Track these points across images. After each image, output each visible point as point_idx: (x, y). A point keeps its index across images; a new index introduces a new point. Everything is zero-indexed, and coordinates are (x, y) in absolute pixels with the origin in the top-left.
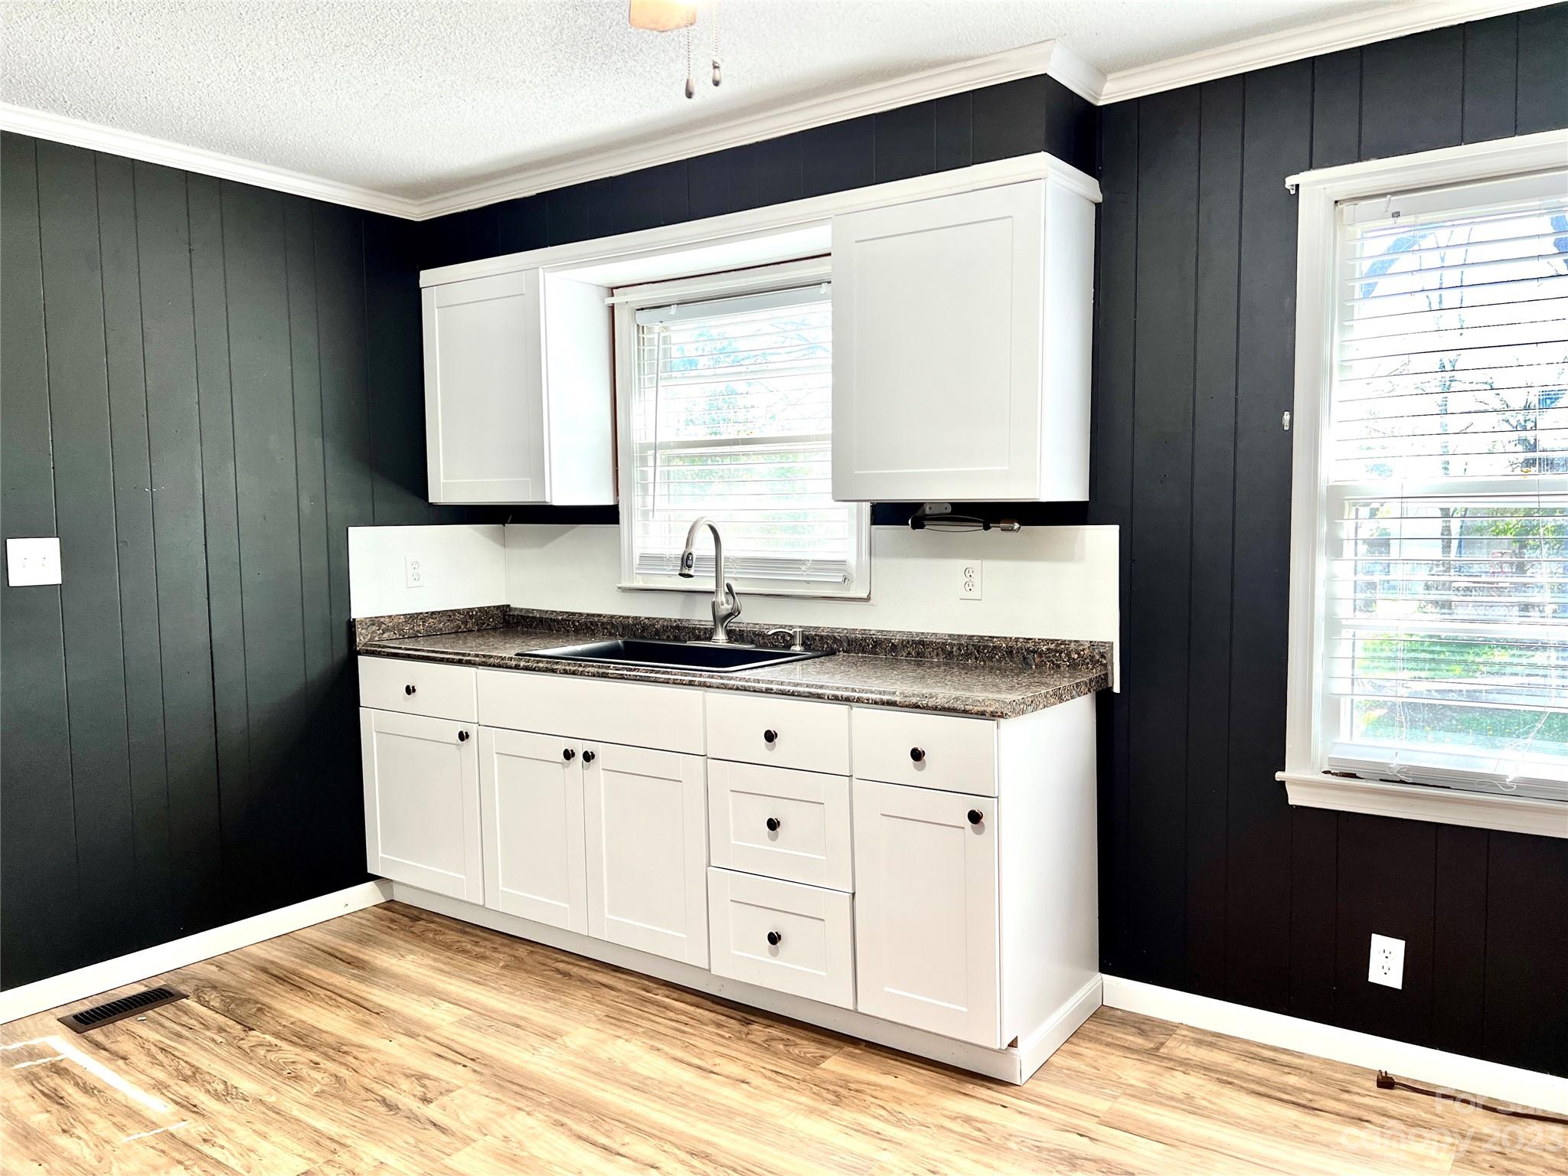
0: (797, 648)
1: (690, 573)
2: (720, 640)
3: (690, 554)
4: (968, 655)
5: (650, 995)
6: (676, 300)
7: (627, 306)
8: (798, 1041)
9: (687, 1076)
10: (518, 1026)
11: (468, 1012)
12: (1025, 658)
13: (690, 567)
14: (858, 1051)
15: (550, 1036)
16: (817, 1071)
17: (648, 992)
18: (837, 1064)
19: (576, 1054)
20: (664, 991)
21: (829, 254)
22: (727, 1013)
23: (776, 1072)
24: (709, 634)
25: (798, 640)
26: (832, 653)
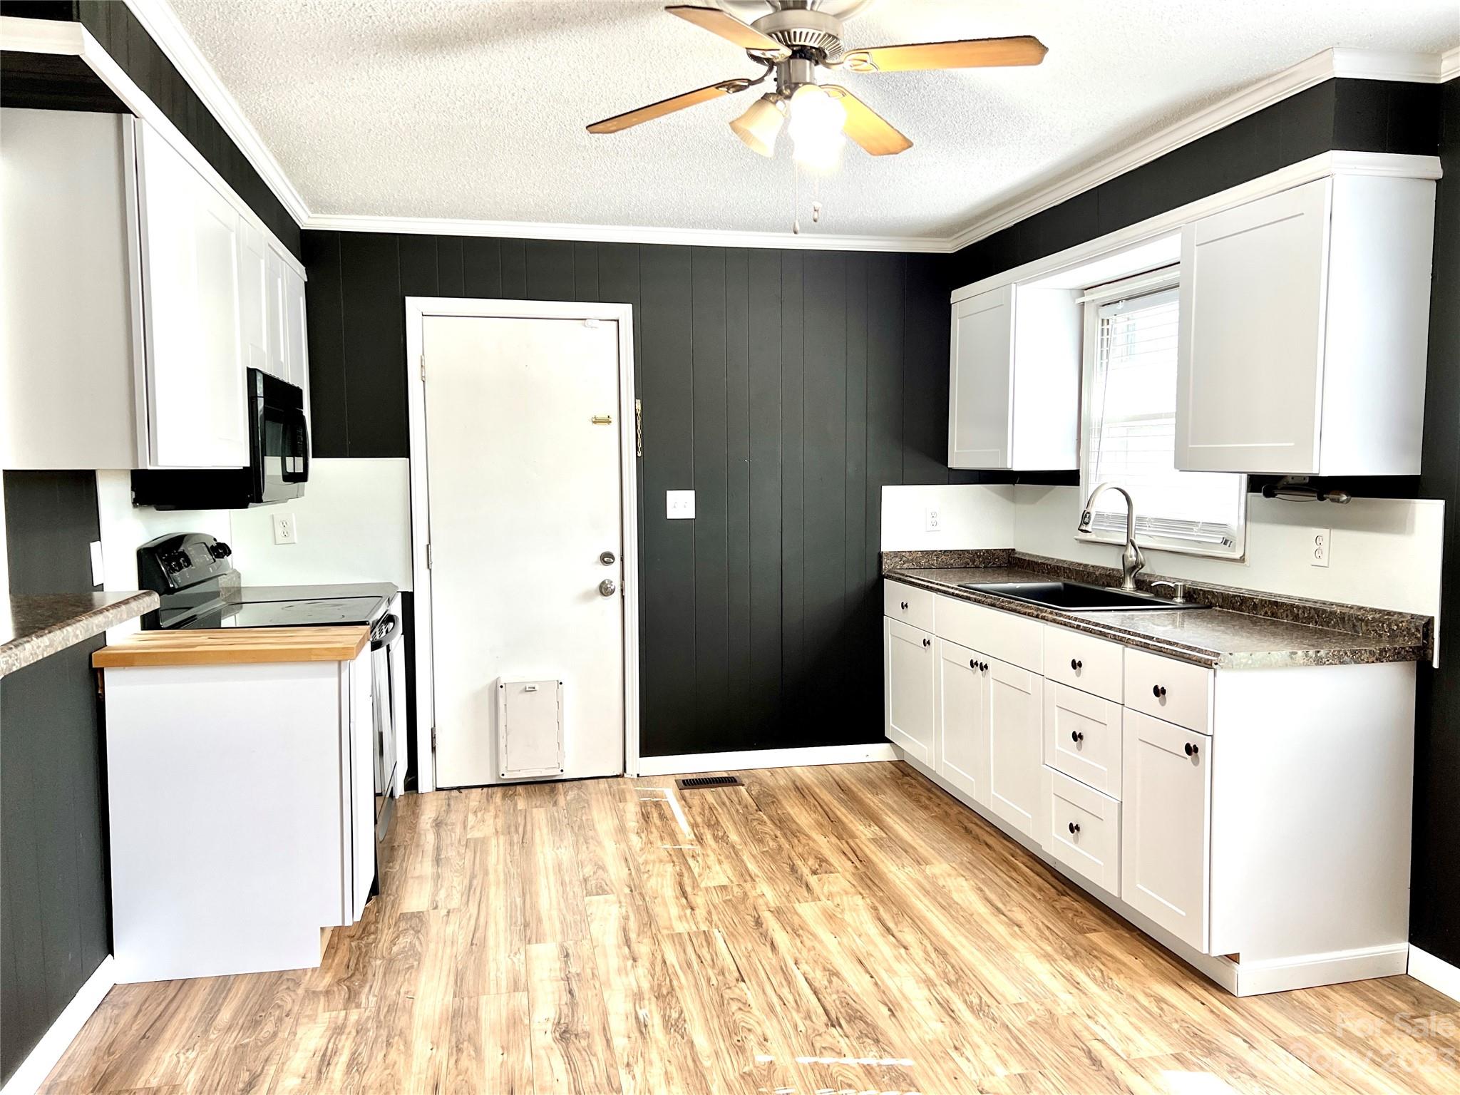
0: (1179, 600)
1: (1087, 529)
2: (1129, 587)
3: (1088, 513)
4: (1309, 619)
5: (1013, 859)
6: (1125, 296)
7: (1093, 304)
8: (1087, 915)
9: (981, 909)
10: (906, 852)
11: (884, 835)
12: (1354, 626)
13: (1087, 524)
14: (1127, 935)
15: (920, 861)
16: (1080, 937)
17: (1013, 857)
18: (1101, 938)
19: (926, 877)
20: (1026, 859)
21: (1179, 263)
22: (1054, 884)
23: (1048, 928)
24: (1120, 583)
25: (1180, 593)
26: (1210, 606)
